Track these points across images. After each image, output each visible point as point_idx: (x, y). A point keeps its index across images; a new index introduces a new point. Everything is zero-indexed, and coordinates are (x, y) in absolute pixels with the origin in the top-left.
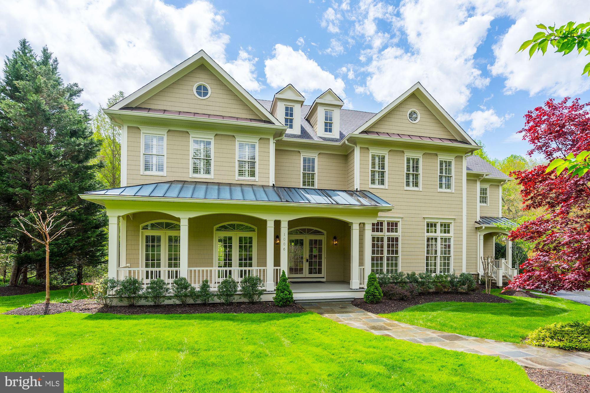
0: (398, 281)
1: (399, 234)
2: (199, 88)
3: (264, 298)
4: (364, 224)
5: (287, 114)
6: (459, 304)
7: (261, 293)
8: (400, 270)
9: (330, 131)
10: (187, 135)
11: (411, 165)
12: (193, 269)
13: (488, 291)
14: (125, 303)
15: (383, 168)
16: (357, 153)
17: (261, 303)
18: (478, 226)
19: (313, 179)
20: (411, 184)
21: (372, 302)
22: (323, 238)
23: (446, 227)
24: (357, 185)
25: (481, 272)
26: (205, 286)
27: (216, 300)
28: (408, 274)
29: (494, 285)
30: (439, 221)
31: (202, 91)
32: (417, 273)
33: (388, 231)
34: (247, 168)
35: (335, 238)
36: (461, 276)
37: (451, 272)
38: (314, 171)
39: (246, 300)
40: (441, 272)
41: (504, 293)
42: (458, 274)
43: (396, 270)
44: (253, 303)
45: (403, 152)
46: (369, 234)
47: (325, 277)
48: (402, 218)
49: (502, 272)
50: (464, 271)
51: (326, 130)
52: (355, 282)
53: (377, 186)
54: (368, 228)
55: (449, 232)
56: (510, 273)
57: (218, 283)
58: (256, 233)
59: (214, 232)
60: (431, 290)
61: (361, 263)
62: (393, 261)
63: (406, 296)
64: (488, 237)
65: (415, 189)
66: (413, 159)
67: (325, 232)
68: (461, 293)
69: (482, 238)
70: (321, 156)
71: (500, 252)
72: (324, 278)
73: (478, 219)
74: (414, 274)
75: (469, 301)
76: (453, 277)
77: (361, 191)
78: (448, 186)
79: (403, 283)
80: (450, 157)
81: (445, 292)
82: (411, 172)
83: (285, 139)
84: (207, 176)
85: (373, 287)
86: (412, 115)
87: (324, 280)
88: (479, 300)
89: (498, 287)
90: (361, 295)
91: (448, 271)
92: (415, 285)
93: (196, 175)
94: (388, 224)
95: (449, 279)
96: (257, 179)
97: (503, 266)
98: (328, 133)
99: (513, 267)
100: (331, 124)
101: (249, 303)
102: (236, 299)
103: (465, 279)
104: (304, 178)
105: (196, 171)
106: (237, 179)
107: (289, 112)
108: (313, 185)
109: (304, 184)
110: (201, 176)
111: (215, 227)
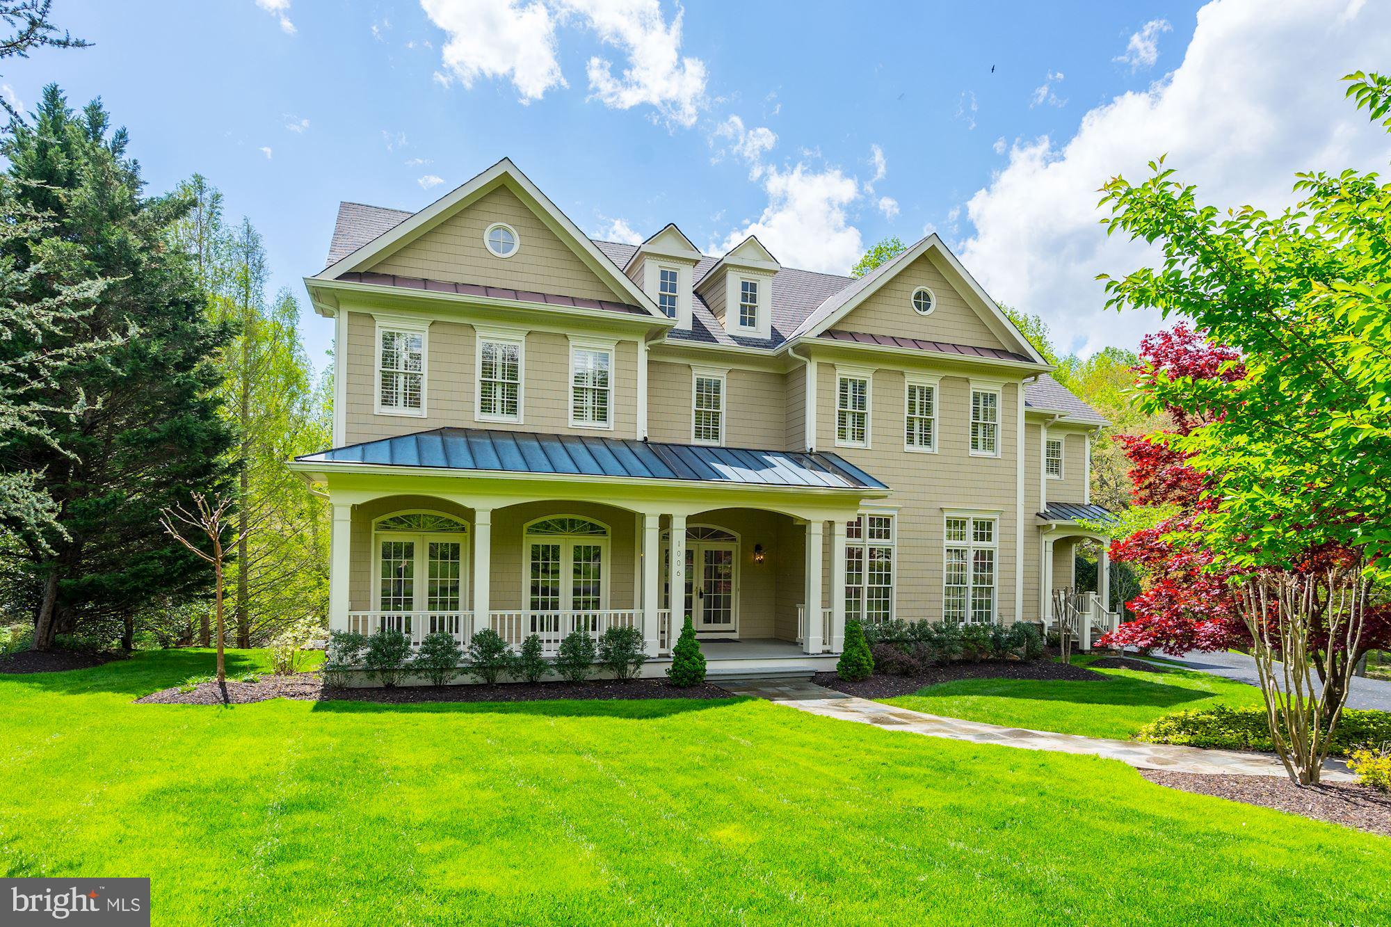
0: (893, 638)
1: (893, 542)
2: (495, 233)
3: (646, 671)
4: (831, 523)
5: (663, 287)
6: (1013, 682)
7: (640, 661)
8: (894, 617)
9: (752, 323)
10: (471, 331)
11: (917, 400)
12: (498, 613)
13: (1065, 657)
14: (379, 682)
15: (862, 406)
16: (812, 370)
17: (638, 681)
18: (1042, 522)
19: (716, 422)
20: (917, 439)
21: (854, 679)
22: (733, 548)
23: (984, 530)
24: (811, 443)
25: (1048, 620)
26: (532, 647)
27: (557, 676)
28: (912, 625)
29: (1076, 648)
30: (972, 516)
31: (502, 238)
32: (930, 621)
33: (871, 536)
34: (590, 403)
35: (758, 549)
36: (1013, 627)
37: (995, 620)
38: (717, 407)
39: (611, 675)
40: (974, 620)
41: (1096, 664)
42: (1007, 625)
43: (886, 617)
44: (628, 681)
45: (902, 374)
46: (841, 542)
47: (738, 630)
48: (899, 509)
49: (1089, 620)
50: (1019, 618)
51: (743, 322)
52: (815, 643)
53: (849, 443)
54: (841, 530)
55: (989, 539)
56: (1106, 622)
57: (556, 641)
58: (609, 538)
59: (524, 535)
60: (955, 657)
61: (827, 601)
62: (882, 597)
63: (912, 667)
64: (1061, 546)
65: (925, 449)
66: (922, 389)
67: (738, 535)
68: (1014, 663)
69: (1050, 547)
70: (733, 375)
71: (1087, 577)
72: (734, 631)
73: (1043, 508)
74: (923, 624)
75: (1030, 676)
76: (999, 630)
77: (819, 454)
78: (990, 445)
79: (902, 640)
80: (991, 386)
81: (982, 661)
82: (917, 415)
83: (668, 341)
84: (510, 419)
85: (856, 650)
86: (922, 301)
87: (735, 636)
88: (1050, 676)
89: (1082, 652)
90: (831, 665)
91: (988, 619)
92: (927, 644)
93: (487, 417)
94: (871, 520)
95: (991, 634)
96: (611, 428)
97: (1092, 606)
98: (747, 327)
99: (1112, 609)
100: (753, 309)
101: (617, 681)
102: (593, 674)
103: (1025, 633)
104: (698, 422)
105: (486, 407)
106: (572, 425)
107: (669, 281)
108: (716, 436)
109: (698, 435)
110: (498, 419)
111: (526, 526)
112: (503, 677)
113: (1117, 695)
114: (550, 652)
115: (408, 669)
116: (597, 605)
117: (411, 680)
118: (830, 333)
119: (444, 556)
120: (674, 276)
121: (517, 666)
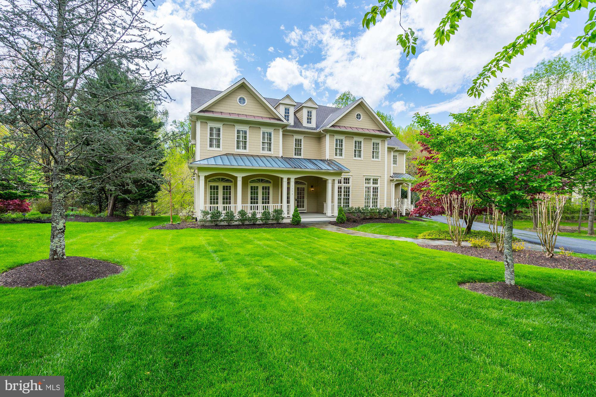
0: (351, 212)
1: (350, 185)
2: (240, 99)
3: (285, 221)
4: (334, 180)
5: (286, 113)
6: (384, 224)
7: (283, 218)
8: (350, 206)
9: (310, 123)
10: (234, 127)
11: (357, 145)
12: (244, 205)
13: (398, 217)
14: (214, 224)
15: (342, 147)
16: (328, 137)
17: (282, 223)
18: (392, 179)
19: (300, 151)
20: (357, 156)
21: (341, 223)
22: (305, 187)
23: (375, 181)
24: (327, 157)
25: (393, 207)
26: (254, 214)
27: (261, 222)
28: (356, 208)
29: (401, 215)
30: (372, 177)
31: (242, 100)
32: (361, 207)
33: (344, 183)
34: (266, 147)
35: (312, 187)
36: (384, 209)
37: (378, 207)
38: (301, 147)
39: (274, 222)
40: (373, 207)
41: (407, 219)
42: (382, 208)
43: (348, 206)
44: (280, 224)
45: (353, 137)
46: (337, 185)
48: (352, 176)
49: (405, 207)
50: (385, 206)
51: (308, 123)
52: (329, 213)
53: (338, 157)
54: (336, 182)
55: (377, 184)
56: (410, 208)
58: (272, 184)
59: (249, 183)
60: (368, 217)
61: (333, 202)
62: (347, 200)
63: (357, 220)
64: (397, 186)
65: (359, 159)
66: (358, 142)
67: (306, 183)
68: (384, 219)
69: (394, 186)
70: (305, 138)
71: (404, 195)
73: (392, 175)
74: (359, 208)
75: (388, 222)
76: (380, 210)
77: (330, 160)
78: (377, 157)
79: (353, 212)
80: (378, 141)
81: (375, 218)
82: (357, 149)
83: (288, 128)
84: (245, 151)
85: (341, 215)
86: (358, 116)
87: (305, 211)
88: (394, 222)
89: (403, 216)
90: (334, 219)
91: (377, 206)
92: (360, 214)
93: (238, 150)
94: (344, 179)
95: (378, 211)
96: (272, 153)
97: (406, 203)
98: (309, 124)
99: (412, 203)
100: (310, 119)
101: (277, 223)
102: (270, 222)
103: (387, 211)
104: (295, 151)
105: (238, 147)
106: (261, 153)
107: (287, 111)
108: (300, 155)
109: (295, 155)
110: (241, 151)
111: (249, 181)
112: (247, 223)
113: (412, 227)
114: (259, 216)
115: (221, 221)
116: (268, 203)
117: (222, 223)
118: (333, 126)
119: (227, 189)
120: (288, 110)
121: (249, 219)
